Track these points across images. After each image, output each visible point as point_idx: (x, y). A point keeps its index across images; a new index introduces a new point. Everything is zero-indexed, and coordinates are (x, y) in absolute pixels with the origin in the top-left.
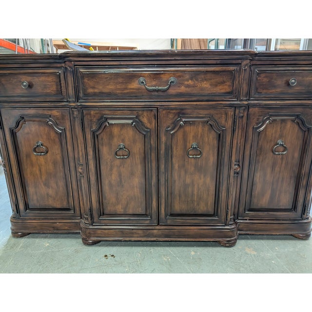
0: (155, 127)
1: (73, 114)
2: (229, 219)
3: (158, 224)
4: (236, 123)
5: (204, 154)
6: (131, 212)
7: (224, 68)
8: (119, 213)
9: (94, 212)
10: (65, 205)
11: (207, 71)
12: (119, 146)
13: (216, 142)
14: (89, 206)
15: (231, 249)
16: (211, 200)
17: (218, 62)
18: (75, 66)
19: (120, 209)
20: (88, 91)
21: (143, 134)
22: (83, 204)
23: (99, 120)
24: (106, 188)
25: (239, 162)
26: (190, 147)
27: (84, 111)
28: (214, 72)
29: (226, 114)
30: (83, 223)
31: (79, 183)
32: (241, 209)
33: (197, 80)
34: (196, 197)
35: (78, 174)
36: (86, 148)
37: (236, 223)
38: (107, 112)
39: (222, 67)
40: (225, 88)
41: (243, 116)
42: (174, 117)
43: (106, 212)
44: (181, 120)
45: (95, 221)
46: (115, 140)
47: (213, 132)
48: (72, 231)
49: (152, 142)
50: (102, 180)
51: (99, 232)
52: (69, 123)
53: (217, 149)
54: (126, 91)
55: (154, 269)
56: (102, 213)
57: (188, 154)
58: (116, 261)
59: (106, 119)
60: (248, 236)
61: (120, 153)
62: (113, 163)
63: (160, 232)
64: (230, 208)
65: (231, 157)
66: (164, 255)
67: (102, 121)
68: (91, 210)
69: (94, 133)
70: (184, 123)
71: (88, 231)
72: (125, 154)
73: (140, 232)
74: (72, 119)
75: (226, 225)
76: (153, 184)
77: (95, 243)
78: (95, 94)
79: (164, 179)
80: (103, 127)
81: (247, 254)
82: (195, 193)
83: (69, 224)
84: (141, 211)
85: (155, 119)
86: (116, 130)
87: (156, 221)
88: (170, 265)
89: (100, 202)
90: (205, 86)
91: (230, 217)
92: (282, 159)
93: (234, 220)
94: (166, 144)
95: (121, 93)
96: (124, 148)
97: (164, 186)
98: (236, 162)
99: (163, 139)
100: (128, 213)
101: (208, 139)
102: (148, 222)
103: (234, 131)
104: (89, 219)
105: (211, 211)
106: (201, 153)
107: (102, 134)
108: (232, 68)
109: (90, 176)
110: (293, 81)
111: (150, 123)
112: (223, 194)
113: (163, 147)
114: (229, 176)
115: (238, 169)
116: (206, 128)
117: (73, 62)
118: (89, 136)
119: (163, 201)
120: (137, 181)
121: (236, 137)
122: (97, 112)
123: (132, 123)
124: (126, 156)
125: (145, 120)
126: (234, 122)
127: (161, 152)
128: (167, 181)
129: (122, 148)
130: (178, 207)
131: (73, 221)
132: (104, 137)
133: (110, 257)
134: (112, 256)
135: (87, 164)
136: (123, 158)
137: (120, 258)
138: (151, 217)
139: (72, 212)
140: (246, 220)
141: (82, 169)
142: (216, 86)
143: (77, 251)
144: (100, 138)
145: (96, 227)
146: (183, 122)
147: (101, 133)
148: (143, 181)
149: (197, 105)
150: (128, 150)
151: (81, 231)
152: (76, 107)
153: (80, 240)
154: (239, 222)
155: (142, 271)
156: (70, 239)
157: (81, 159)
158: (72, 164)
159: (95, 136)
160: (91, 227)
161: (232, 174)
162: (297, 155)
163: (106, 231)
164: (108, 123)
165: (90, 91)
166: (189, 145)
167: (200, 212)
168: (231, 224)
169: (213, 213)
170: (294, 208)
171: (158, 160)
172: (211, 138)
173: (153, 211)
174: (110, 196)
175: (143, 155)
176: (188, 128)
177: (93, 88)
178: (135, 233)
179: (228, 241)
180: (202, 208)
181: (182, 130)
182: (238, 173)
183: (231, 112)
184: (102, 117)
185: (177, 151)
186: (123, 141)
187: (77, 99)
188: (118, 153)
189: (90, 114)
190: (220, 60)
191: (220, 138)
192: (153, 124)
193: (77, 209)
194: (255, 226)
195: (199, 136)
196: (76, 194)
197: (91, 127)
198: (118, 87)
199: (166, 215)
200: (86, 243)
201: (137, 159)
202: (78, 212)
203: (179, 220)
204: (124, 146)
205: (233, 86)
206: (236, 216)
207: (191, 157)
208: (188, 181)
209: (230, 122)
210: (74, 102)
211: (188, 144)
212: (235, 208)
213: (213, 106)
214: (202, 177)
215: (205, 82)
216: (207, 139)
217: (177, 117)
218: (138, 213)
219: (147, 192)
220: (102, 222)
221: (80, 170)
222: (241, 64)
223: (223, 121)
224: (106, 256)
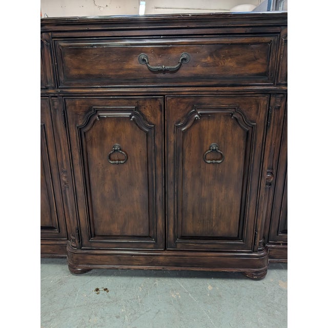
0: (161, 121)
1: (53, 105)
2: (258, 243)
3: (165, 249)
4: (271, 117)
5: (227, 159)
6: (129, 233)
7: (256, 39)
8: (114, 234)
9: (82, 232)
10: (47, 223)
11: (232, 44)
12: (114, 147)
13: (242, 142)
14: (76, 226)
15: (260, 283)
16: (234, 218)
17: (248, 30)
18: (52, 38)
19: (115, 229)
20: (71, 73)
21: (146, 132)
22: (70, 222)
23: (86, 112)
24: (97, 202)
25: (272, 169)
26: (208, 148)
27: (67, 100)
28: (242, 44)
29: (258, 104)
30: (71, 245)
31: (64, 195)
32: (273, 231)
33: (218, 56)
34: (214, 215)
35: (63, 184)
36: (70, 150)
37: (267, 249)
38: (97, 102)
39: (253, 38)
40: (256, 68)
41: (279, 108)
42: (187, 108)
43: (99, 232)
44: (195, 112)
45: (84, 243)
46: (108, 140)
47: (239, 128)
48: (57, 255)
49: (157, 142)
50: (93, 192)
51: (89, 257)
52: (50, 116)
53: (244, 151)
54: (121, 73)
55: (159, 311)
56: (93, 234)
57: (205, 159)
58: (109, 297)
59: (96, 111)
60: (281, 264)
61: (115, 156)
62: (106, 170)
63: (167, 260)
64: (259, 229)
65: (262, 162)
66: (173, 290)
67: (91, 114)
68: (79, 230)
69: (80, 130)
70: (200, 117)
71: (75, 256)
72: (122, 159)
73: (142, 258)
74: (52, 112)
75: (253, 252)
76: (158, 197)
77: (84, 272)
78: (80, 77)
79: (172, 192)
80: (92, 122)
81: (281, 289)
82: (214, 209)
83: (52, 247)
84: (142, 231)
85: (161, 111)
86: (109, 126)
87: (162, 245)
88: (180, 305)
89: (90, 220)
90: (231, 64)
91: (259, 240)
93: (264, 245)
94: (175, 144)
95: (116, 75)
96: (120, 150)
97: (173, 200)
98: (268, 168)
99: (172, 138)
100: (126, 234)
101: (233, 138)
102: (152, 246)
103: (267, 127)
104: (77, 241)
105: (234, 232)
106: (222, 157)
107: (91, 132)
108: (267, 39)
109: (77, 186)
111: (154, 115)
112: (251, 212)
113: (171, 148)
114: (259, 188)
115: (271, 178)
116: (230, 123)
117: (50, 34)
118: (74, 134)
119: (171, 220)
120: (138, 193)
121: (271, 136)
122: (83, 101)
123: (131, 116)
124: (123, 160)
125: (148, 113)
126: (268, 116)
127: (169, 156)
128: (176, 194)
129: (117, 150)
130: (191, 227)
131: (58, 243)
132: (93, 133)
133: (102, 292)
134: (106, 289)
135: (73, 171)
136: (118, 164)
137: (116, 293)
138: (156, 240)
139: (57, 231)
140: (279, 244)
141: (66, 177)
142: (245, 64)
143: (61, 282)
144: (88, 137)
145: (85, 251)
146: (198, 115)
147: (90, 130)
148: (146, 193)
149: (217, 91)
150: (126, 154)
151: (67, 255)
152: (57, 95)
153: (66, 267)
154: (269, 248)
155: (143, 312)
156: (54, 265)
157: (65, 163)
158: (55, 171)
159: (82, 134)
160: (79, 251)
161: (263, 185)
163: (99, 257)
164: (99, 116)
165: (74, 72)
166: (206, 147)
167: (220, 234)
168: (260, 251)
169: (237, 236)
171: (165, 166)
172: (236, 137)
173: (159, 232)
174: (102, 212)
175: (145, 159)
176: (205, 124)
177: (78, 68)
178: (136, 260)
179: (256, 272)
180: (222, 230)
181: (197, 126)
182: (270, 184)
183: (264, 101)
184: (90, 109)
185: (190, 155)
186: (119, 140)
187: (57, 83)
188: (112, 157)
189: (75, 105)
190: (251, 28)
191: (248, 137)
192: (159, 117)
193: (63, 227)
195: (221, 133)
196: (60, 209)
197: (77, 122)
198: (112, 66)
199: (175, 238)
200: (74, 271)
201: (137, 164)
202: (64, 232)
203: (192, 244)
204: (119, 147)
205: (268, 65)
206: (267, 239)
207: (209, 162)
208: (205, 194)
209: (262, 115)
210: (54, 88)
211: (205, 145)
212: (265, 227)
213: (240, 93)
214: (223, 189)
215: (230, 59)
216: (230, 138)
217: (190, 107)
218: (138, 234)
219: (150, 208)
220: (94, 245)
221: (64, 179)
222: (279, 33)
223: (252, 114)
224: (97, 290)
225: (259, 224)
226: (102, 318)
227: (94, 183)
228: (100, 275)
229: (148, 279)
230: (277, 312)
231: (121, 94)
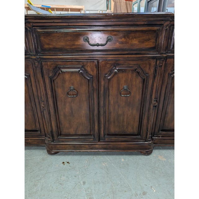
0: (96, 74)
1: (35, 64)
2: (148, 137)
3: (99, 141)
4: (157, 71)
5: (132, 94)
6: (80, 133)
7: (150, 28)
8: (71, 134)
9: (54, 133)
10: (34, 128)
11: (136, 31)
12: (70, 88)
13: (141, 85)
14: (50, 130)
15: (149, 157)
16: (136, 125)
17: (146, 23)
18: (33, 26)
19: (72, 131)
20: (44, 47)
21: (88, 79)
22: (47, 128)
23: (54, 69)
24: (62, 117)
25: (157, 98)
26: (122, 89)
27: (42, 62)
28: (142, 31)
29: (150, 64)
30: (48, 140)
31: (42, 114)
32: (157, 130)
33: (128, 37)
34: (125, 123)
35: (42, 108)
36: (46, 90)
37: (153, 139)
38: (60, 63)
39: (148, 28)
40: (150, 44)
41: (162, 66)
42: (111, 66)
43: (63, 133)
44: (115, 69)
45: (55, 139)
46: (67, 83)
47: (139, 77)
48: (40, 145)
49: (94, 85)
50: (59, 112)
51: (58, 146)
52: (33, 71)
53: (142, 90)
54: (73, 47)
55: (97, 173)
56: (60, 134)
57: (121, 94)
58: (70, 166)
59: (60, 68)
60: (160, 147)
61: (71, 93)
62: (66, 100)
63: (100, 146)
64: (149, 130)
65: (151, 95)
66: (103, 162)
67: (57, 70)
68: (52, 132)
69: (51, 78)
70: (118, 71)
71: (50, 146)
73: (87, 146)
74: (34, 68)
75: (146, 141)
76: (95, 114)
77: (56, 153)
78: (50, 50)
79: (103, 111)
80: (58, 74)
81: (159, 160)
82: (125, 120)
84: (86, 132)
85: (96, 68)
86: (67, 77)
87: (97, 139)
88: (107, 169)
89: (58, 127)
90: (135, 42)
91: (149, 136)
93: (151, 137)
94: (104, 86)
95: (71, 48)
96: (74, 89)
97: (103, 116)
98: (155, 98)
99: (102, 83)
100: (78, 134)
101: (136, 83)
102: (92, 139)
103: (155, 77)
104: (51, 138)
105: (136, 131)
106: (130, 93)
107: (57, 80)
108: (156, 28)
109: (50, 109)
111: (93, 71)
112: (145, 121)
113: (102, 89)
114: (149, 108)
115: (156, 103)
116: (135, 74)
117: (31, 24)
118: (47, 81)
119: (102, 126)
120: (84, 111)
121: (156, 81)
122: (53, 63)
123: (79, 71)
124: (75, 95)
125: (89, 69)
126: (155, 71)
127: (101, 92)
128: (105, 112)
129: (72, 90)
130: (113, 130)
131: (40, 138)
132: (58, 81)
133: (66, 164)
134: (68, 162)
135: (47, 101)
136: (73, 97)
137: (73, 164)
138: (94, 136)
139: (39, 132)
140: (159, 137)
141: (43, 104)
142: (143, 42)
143: (43, 159)
144: (55, 82)
145: (56, 143)
146: (117, 70)
147: (56, 78)
148: (88, 112)
149: (128, 57)
150: (77, 91)
151: (46, 145)
152: (36, 59)
153: (46, 151)
154: (154, 139)
155: (88, 174)
156: (39, 150)
157: (42, 97)
158: (37, 100)
159: (52, 81)
160: (53, 143)
161: (152, 107)
163: (64, 146)
164: (61, 71)
165: (46, 47)
166: (121, 87)
167: (128, 133)
168: (149, 141)
169: (137, 134)
171: (99, 98)
172: (138, 82)
173: (95, 132)
174: (65, 124)
175: (88, 94)
176: (120, 75)
177: (49, 44)
178: (84, 147)
179: (147, 152)
180: (130, 130)
181: (116, 76)
182: (156, 106)
183: (153, 62)
184: (56, 67)
185: (113, 92)
186: (73, 84)
187: (37, 52)
188: (69, 93)
189: (47, 65)
190: (147, 22)
191: (144, 82)
192: (95, 72)
193: (43, 130)
194: (165, 141)
195: (129, 80)
196: (41, 121)
197: (49, 74)
198: (68, 43)
199: (104, 135)
200: (50, 153)
201: (83, 97)
202: (43, 133)
203: (113, 138)
205: (156, 42)
206: (153, 134)
207: (123, 95)
208: (120, 112)
209: (152, 70)
210: (35, 55)
211: (121, 86)
213: (140, 58)
214: (130, 110)
215: (135, 40)
216: (134, 83)
217: (112, 66)
218: (85, 134)
219: (91, 120)
220: (60, 140)
221: (42, 105)
222: (163, 25)
223: (147, 70)
224: (63, 163)
225: (149, 128)
226: (67, 177)
227: (60, 107)
228: (64, 155)
229: (90, 156)
230: (156, 172)
231: (74, 59)
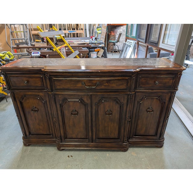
1: (50, 96)
2: (125, 140)
3: (92, 142)
5: (113, 114)
6: (79, 137)
7: (123, 78)
10: (48, 133)
12: (73, 110)
13: (119, 109)
14: (59, 135)
15: (125, 153)
16: (117, 133)
17: (120, 75)
18: (50, 76)
19: (74, 136)
21: (84, 105)
22: (57, 134)
23: (63, 99)
24: (67, 128)
25: (130, 116)
27: (56, 96)
29: (124, 98)
30: (57, 141)
31: (54, 125)
33: (110, 83)
34: (109, 132)
36: (57, 111)
37: (128, 141)
38: (67, 96)
40: (123, 87)
42: (99, 98)
43: (68, 137)
44: (102, 100)
45: (63, 141)
46: (71, 107)
47: (118, 105)
49: (89, 109)
50: (66, 124)
51: (65, 145)
52: (48, 98)
54: (76, 88)
55: (90, 163)
58: (73, 159)
59: (67, 99)
62: (70, 118)
64: (125, 136)
65: (126, 115)
66: (95, 156)
67: (65, 100)
68: (61, 136)
69: (60, 105)
70: (104, 101)
71: (60, 145)
73: (84, 145)
75: (123, 143)
76: (89, 126)
77: (63, 150)
78: (60, 89)
80: (65, 102)
81: (132, 155)
82: (109, 129)
83: (50, 141)
85: (90, 99)
86: (71, 104)
88: (97, 161)
89: (65, 133)
90: (114, 86)
92: (151, 114)
94: (95, 109)
97: (95, 127)
98: (128, 117)
99: (94, 107)
101: (115, 108)
102: (87, 141)
103: (127, 105)
104: (60, 140)
105: (116, 136)
107: (65, 105)
108: (127, 78)
109: (60, 123)
110: (157, 82)
112: (122, 131)
113: (94, 111)
115: (130, 119)
116: (114, 103)
118: (58, 106)
119: (94, 133)
122: (62, 96)
123: (79, 101)
125: (85, 100)
126: (128, 101)
127: (93, 113)
128: (96, 125)
130: (101, 135)
131: (52, 140)
134: (71, 156)
135: (58, 118)
136: (75, 116)
137: (75, 157)
138: (89, 139)
139: (52, 136)
140: (133, 139)
142: (119, 86)
143: (55, 154)
144: (64, 107)
145: (63, 143)
149: (110, 94)
150: (78, 112)
151: (56, 144)
152: (52, 94)
153: (56, 148)
155: (85, 164)
156: (51, 147)
157: (55, 115)
158: (50, 116)
159: (61, 106)
160: (61, 143)
161: (126, 122)
162: (158, 113)
164: (68, 101)
165: (58, 87)
167: (111, 138)
168: (126, 142)
169: (117, 138)
170: (156, 134)
172: (117, 107)
173: (90, 137)
175: (84, 114)
176: (106, 103)
177: (60, 86)
179: (124, 149)
180: (112, 136)
181: (103, 104)
182: (129, 122)
183: (126, 96)
185: (101, 112)
186: (75, 108)
187: (52, 90)
189: (59, 97)
191: (121, 107)
192: (89, 101)
193: (54, 135)
194: (137, 142)
195: (111, 106)
196: (53, 128)
197: (59, 102)
198: (72, 85)
199: (96, 139)
200: (59, 149)
201: (81, 115)
203: (102, 140)
204: (75, 110)
205: (127, 86)
206: (129, 138)
208: (106, 125)
209: (126, 101)
210: (51, 92)
211: (106, 109)
212: (128, 135)
214: (112, 123)
215: (114, 84)
218: (82, 138)
219: (86, 129)
220: (66, 141)
221: (55, 120)
222: (131, 76)
223: (122, 101)
224: (68, 156)
225: (125, 134)
226: (71, 166)
227: (66, 121)
228: (69, 151)
230: (128, 163)
